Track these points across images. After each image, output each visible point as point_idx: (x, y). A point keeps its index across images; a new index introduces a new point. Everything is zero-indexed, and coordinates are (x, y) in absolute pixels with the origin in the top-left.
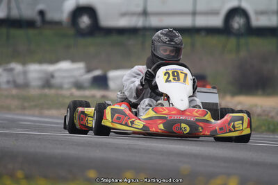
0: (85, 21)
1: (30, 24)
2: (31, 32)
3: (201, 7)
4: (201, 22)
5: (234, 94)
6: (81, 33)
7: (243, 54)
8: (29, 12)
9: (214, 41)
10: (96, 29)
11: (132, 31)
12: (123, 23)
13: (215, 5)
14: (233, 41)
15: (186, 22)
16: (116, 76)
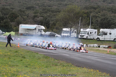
0: (98, 39)
1: (92, 39)
3: (111, 38)
4: (111, 40)
5: (114, 49)
6: (98, 41)
7: (115, 44)
8: (92, 38)
10: (99, 40)
13: (113, 38)
14: (114, 42)
15: (109, 40)
16: (101, 46)
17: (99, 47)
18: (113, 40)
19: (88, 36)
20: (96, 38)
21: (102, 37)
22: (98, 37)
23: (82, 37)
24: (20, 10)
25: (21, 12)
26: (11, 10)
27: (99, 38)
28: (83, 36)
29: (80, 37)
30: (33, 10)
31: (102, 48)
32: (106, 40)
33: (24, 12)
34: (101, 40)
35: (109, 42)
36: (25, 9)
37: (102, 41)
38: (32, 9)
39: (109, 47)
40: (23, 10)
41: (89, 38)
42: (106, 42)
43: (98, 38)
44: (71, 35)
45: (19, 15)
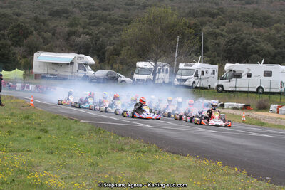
0: (220, 88)
1: (206, 88)
2: (206, 90)
3: (250, 86)
4: (250, 90)
5: (257, 110)
6: (219, 92)
7: (261, 99)
8: (206, 85)
9: (254, 95)
10: (223, 90)
11: (232, 91)
12: (230, 89)
13: (254, 86)
14: (258, 95)
15: (246, 90)
16: (227, 104)
17: (222, 106)
18: (255, 90)
19: (197, 81)
20: (216, 84)
21: (229, 83)
22: (221, 82)
23: (182, 83)
24: (36, 19)
25: (38, 22)
26: (14, 17)
27: (222, 86)
28: (185, 80)
29: (176, 82)
30: (67, 18)
31: (228, 108)
32: (238, 89)
33: (44, 22)
34: (226, 91)
35: (246, 95)
36: (47, 17)
37: (230, 91)
38: (65, 15)
39: (246, 107)
40: (42, 17)
41: (198, 86)
42: (239, 94)
43: (219, 86)
44: (157, 77)
45: (33, 29)
